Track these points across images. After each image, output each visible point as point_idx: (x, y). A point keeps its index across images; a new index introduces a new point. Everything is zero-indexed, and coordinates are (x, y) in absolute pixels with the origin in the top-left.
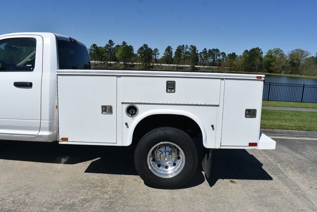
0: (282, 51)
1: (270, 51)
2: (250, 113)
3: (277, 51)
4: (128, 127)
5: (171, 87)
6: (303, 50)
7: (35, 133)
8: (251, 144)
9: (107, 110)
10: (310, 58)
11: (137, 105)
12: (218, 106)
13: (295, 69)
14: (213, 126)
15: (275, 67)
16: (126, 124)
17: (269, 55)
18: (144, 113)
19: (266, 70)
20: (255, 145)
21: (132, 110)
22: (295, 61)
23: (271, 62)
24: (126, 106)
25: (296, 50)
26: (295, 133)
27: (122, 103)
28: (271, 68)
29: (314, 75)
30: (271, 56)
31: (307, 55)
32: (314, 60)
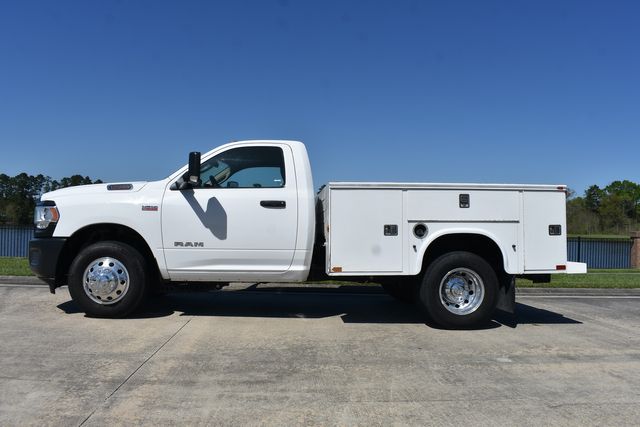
2: (555, 230)
4: (416, 251)
5: (464, 201)
7: (285, 268)
8: (559, 268)
9: (391, 230)
10: (574, 200)
11: (426, 224)
12: (518, 222)
14: (514, 246)
16: (414, 247)
18: (434, 233)
20: (563, 267)
21: (420, 230)
24: (414, 225)
26: (589, 291)
27: (409, 222)
29: (586, 233)
32: (582, 205)
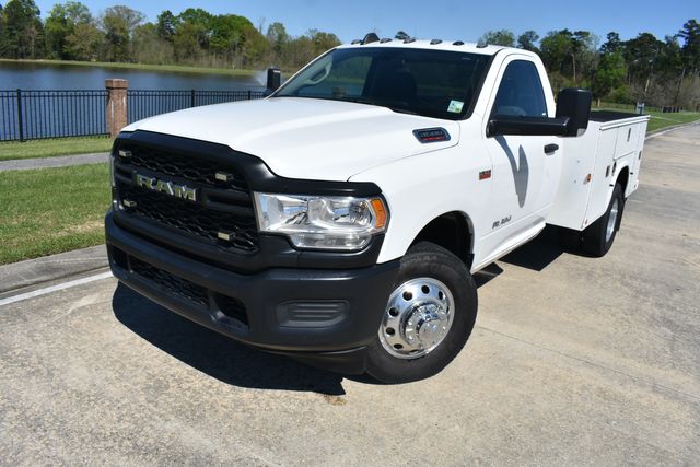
0: (86, 9)
1: (59, 9)
3: (76, 9)
5: (629, 134)
6: (130, 8)
10: (145, 26)
13: (119, 49)
14: (632, 174)
15: (77, 47)
17: (58, 18)
19: (55, 54)
22: (118, 33)
23: (64, 34)
25: (116, 8)
28: (66, 49)
29: (160, 64)
30: (63, 21)
31: (140, 19)
32: (154, 31)
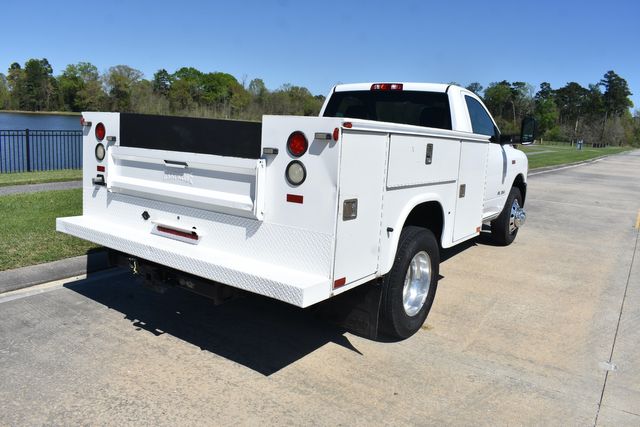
0: (95, 68)
1: (71, 68)
3: (86, 69)
6: (131, 67)
13: (122, 102)
15: (87, 101)
17: (71, 75)
19: (67, 106)
22: (122, 89)
23: (75, 90)
25: (118, 67)
28: (77, 102)
30: (75, 79)
31: (138, 76)
